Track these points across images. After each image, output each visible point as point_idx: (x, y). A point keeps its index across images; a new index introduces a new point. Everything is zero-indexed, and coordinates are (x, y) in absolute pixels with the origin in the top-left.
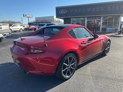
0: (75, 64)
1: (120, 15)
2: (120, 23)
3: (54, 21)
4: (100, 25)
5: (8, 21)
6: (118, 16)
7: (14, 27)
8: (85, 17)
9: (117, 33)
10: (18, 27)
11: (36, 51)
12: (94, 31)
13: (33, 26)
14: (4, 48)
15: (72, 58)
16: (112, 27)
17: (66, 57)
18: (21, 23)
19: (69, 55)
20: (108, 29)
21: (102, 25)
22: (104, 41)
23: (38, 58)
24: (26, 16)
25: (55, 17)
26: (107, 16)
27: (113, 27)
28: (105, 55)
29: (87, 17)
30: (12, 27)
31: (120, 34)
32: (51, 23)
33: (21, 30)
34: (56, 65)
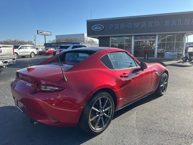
0: (110, 109)
1: (185, 33)
2: (185, 45)
3: (84, 41)
4: (154, 48)
5: (13, 40)
6: (181, 34)
7: (21, 50)
8: (131, 36)
9: (181, 60)
10: (28, 50)
11: (49, 88)
12: (145, 57)
13: (52, 49)
14: (4, 82)
15: (106, 99)
16: (173, 51)
17: (95, 98)
18: (33, 44)
19: (100, 94)
20: (168, 54)
21: (158, 48)
22: (157, 72)
23: (52, 99)
24: (41, 32)
25: (86, 35)
26: (165, 35)
27: (175, 51)
28: (160, 95)
29: (134, 36)
30: (19, 49)
31: (185, 61)
32: (79, 43)
33: (33, 54)
34: (79, 111)
